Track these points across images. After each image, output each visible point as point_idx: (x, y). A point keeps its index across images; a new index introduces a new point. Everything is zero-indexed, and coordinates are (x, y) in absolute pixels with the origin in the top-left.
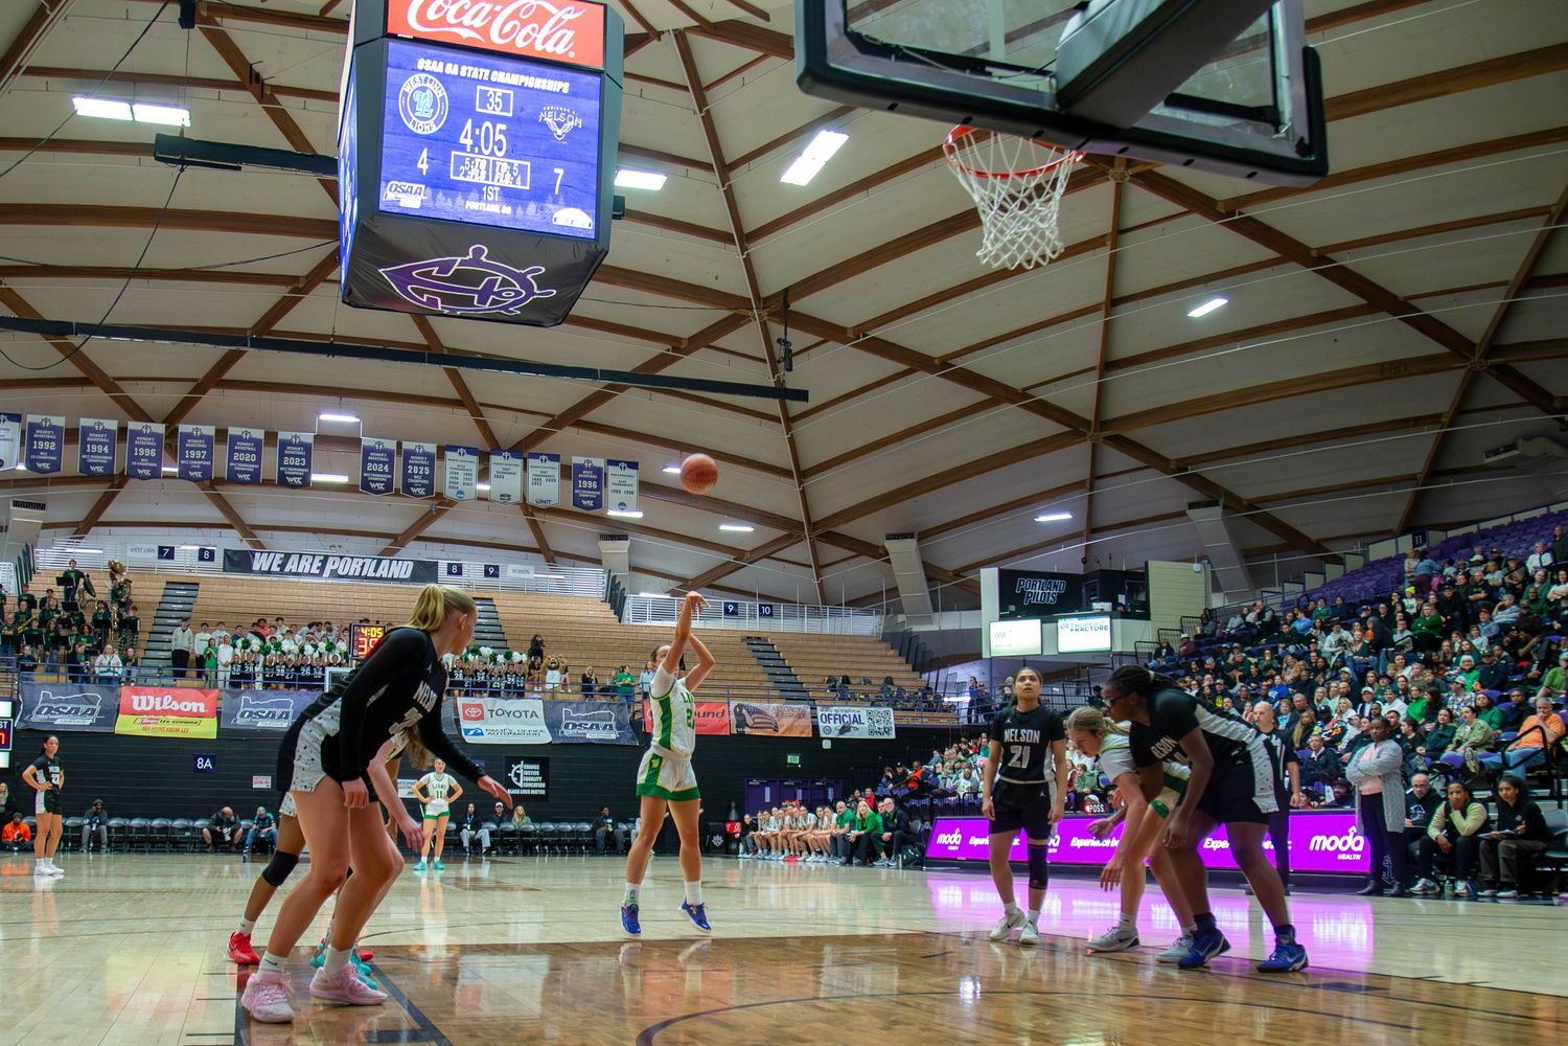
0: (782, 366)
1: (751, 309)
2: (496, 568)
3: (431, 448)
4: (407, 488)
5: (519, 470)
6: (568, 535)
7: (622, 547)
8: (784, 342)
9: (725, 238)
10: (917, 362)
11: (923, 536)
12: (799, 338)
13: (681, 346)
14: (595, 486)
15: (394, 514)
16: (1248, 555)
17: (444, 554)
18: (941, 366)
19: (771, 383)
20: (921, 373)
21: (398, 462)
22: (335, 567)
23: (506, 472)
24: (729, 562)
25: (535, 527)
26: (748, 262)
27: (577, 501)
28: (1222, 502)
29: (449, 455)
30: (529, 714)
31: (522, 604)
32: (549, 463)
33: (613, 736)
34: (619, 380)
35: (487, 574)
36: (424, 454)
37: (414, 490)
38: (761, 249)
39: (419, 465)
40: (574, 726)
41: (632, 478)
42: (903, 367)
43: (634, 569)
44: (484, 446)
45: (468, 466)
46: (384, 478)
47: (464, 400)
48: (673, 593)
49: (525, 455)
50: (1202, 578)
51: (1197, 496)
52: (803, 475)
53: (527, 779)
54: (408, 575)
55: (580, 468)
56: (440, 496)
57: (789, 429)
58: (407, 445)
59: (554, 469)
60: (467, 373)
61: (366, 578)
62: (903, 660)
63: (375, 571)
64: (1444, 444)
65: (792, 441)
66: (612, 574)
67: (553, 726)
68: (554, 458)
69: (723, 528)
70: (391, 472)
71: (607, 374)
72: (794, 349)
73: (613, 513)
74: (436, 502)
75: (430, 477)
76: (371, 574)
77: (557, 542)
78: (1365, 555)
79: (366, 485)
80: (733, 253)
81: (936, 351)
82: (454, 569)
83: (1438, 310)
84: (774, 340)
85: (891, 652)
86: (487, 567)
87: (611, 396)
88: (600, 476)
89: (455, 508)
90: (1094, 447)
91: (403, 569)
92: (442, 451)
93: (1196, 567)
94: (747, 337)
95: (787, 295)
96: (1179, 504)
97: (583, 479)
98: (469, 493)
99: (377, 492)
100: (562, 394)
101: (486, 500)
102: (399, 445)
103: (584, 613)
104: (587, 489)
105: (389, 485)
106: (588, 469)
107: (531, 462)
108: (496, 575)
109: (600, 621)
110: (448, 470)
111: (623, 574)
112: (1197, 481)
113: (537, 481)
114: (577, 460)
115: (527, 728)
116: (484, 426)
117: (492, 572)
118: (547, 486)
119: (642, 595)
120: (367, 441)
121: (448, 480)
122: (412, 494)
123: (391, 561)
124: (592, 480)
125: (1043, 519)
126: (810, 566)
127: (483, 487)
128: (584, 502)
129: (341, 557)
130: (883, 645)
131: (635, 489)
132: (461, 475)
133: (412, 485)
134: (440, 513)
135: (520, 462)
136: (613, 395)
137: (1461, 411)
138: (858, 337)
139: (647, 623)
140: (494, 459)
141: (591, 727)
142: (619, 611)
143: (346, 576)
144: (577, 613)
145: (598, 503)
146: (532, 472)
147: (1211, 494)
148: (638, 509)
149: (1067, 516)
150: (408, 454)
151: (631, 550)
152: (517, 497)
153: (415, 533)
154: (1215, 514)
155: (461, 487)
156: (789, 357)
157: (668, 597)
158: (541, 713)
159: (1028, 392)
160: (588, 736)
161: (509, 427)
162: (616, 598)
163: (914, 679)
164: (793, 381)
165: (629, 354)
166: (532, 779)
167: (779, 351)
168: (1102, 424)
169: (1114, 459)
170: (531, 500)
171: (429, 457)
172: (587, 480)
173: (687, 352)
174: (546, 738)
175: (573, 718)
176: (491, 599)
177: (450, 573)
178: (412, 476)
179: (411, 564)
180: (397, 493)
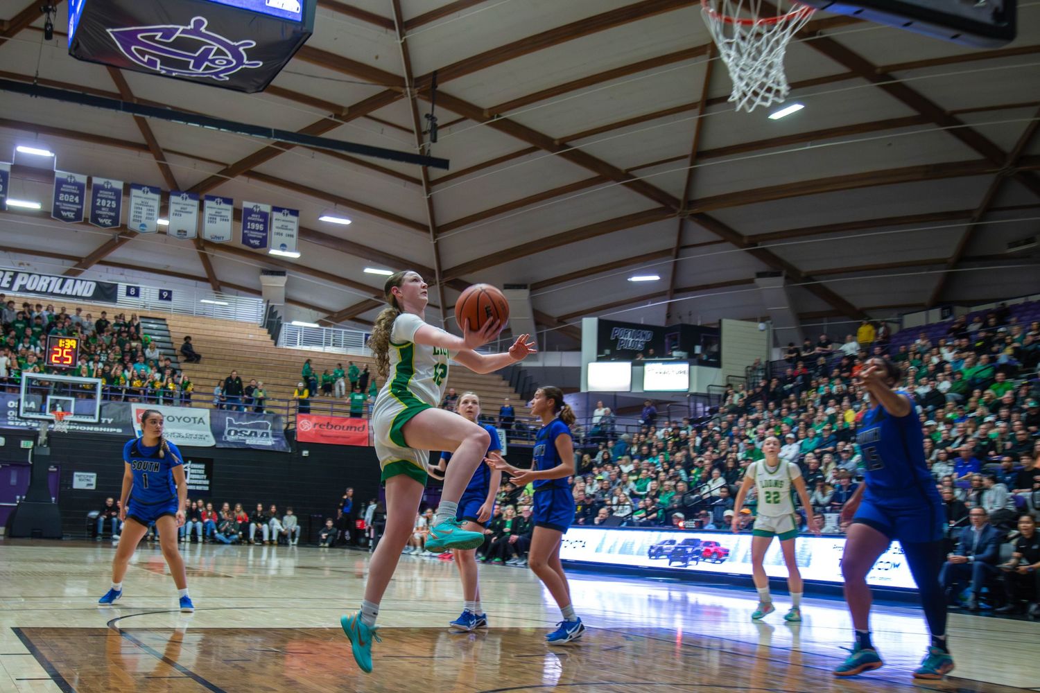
0: (427, 137)
1: (404, 87)
2: (170, 292)
3: (119, 185)
4: (95, 218)
5: (195, 210)
6: (232, 268)
7: (280, 281)
8: (431, 117)
9: (387, 23)
10: (539, 141)
11: (536, 287)
12: (443, 115)
13: (342, 114)
14: (262, 229)
15: (80, 241)
16: (802, 317)
17: (122, 278)
18: (559, 146)
19: (416, 150)
20: (543, 151)
21: (88, 195)
22: (23, 283)
23: (183, 211)
24: (369, 300)
25: (205, 259)
26: (405, 46)
27: (246, 240)
28: (784, 272)
29: (134, 192)
30: (197, 420)
31: (191, 325)
32: (224, 206)
33: (269, 442)
34: (287, 139)
35: (161, 297)
36: (112, 190)
37: (101, 221)
38: (418, 36)
39: (106, 199)
40: (236, 433)
41: (293, 223)
42: (526, 145)
43: (289, 300)
44: (166, 187)
45: (150, 203)
46: (75, 207)
47: (149, 145)
48: (321, 323)
49: (202, 197)
50: (765, 335)
51: (763, 267)
52: (438, 230)
53: (194, 476)
54: (90, 294)
55: (249, 212)
56: (124, 226)
57: (428, 191)
58: (96, 181)
59: (227, 210)
60: (153, 122)
61: (52, 294)
62: (513, 389)
63: (61, 287)
64: (972, 236)
65: (430, 201)
66: (271, 304)
67: (218, 432)
68: (228, 201)
69: (368, 270)
70: (81, 202)
71: (279, 133)
72: (439, 123)
73: (274, 252)
74: (119, 232)
75: (117, 210)
76: (57, 291)
77: (223, 274)
78: (900, 322)
79: (58, 213)
80: (392, 39)
81: (556, 133)
82: (133, 291)
83: (980, 124)
84: (422, 116)
85: (503, 383)
86: (161, 292)
87: (279, 152)
88: (265, 219)
89: (136, 238)
90: (682, 221)
91: (85, 288)
92: (128, 188)
93: (761, 326)
94: (399, 111)
95: (436, 76)
96: (749, 273)
97: (252, 221)
98: (151, 227)
99: (67, 219)
100: (238, 146)
101: (164, 233)
102: (89, 180)
103: (245, 336)
104: (254, 230)
105: (78, 215)
106: (256, 213)
107: (208, 203)
108: (169, 298)
109: (258, 343)
110: (133, 206)
111: (279, 304)
112: (764, 255)
113: (212, 220)
114: (247, 205)
115: (194, 432)
116: (166, 170)
117: (165, 296)
118: (220, 225)
119: (295, 323)
120: (60, 174)
121: (132, 214)
122: (98, 223)
123: (75, 280)
124: (260, 223)
125: (635, 279)
126: (438, 307)
127: (163, 222)
128: (252, 242)
129: (30, 274)
130: (497, 377)
131: (295, 233)
132: (144, 209)
133: (100, 216)
134: (122, 242)
135: (196, 203)
136: (280, 152)
137: (990, 208)
138: (492, 117)
139: (298, 347)
140: (173, 199)
141: (250, 435)
142: (275, 336)
143: (34, 291)
144: (239, 336)
145: (264, 242)
146: (208, 212)
147: (776, 266)
148: (296, 250)
149: (656, 278)
150: (97, 189)
151: (287, 285)
152: (192, 232)
153: (99, 257)
154: (777, 283)
155: (144, 221)
156: (435, 129)
157: (316, 326)
158: (207, 419)
159: (631, 173)
160: (248, 442)
161: (187, 171)
162: (273, 324)
163: (522, 406)
164: (436, 151)
165: (297, 117)
166: (198, 477)
167: (426, 125)
168: (690, 203)
169: (698, 233)
170: (207, 235)
171: (117, 192)
172: (256, 222)
173: (347, 119)
174: (210, 442)
175: (235, 426)
176: (164, 320)
177: (128, 294)
178: (100, 208)
179: (94, 285)
180: (86, 222)
